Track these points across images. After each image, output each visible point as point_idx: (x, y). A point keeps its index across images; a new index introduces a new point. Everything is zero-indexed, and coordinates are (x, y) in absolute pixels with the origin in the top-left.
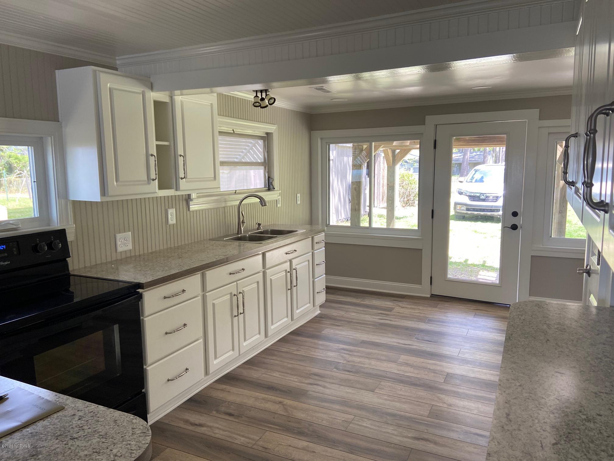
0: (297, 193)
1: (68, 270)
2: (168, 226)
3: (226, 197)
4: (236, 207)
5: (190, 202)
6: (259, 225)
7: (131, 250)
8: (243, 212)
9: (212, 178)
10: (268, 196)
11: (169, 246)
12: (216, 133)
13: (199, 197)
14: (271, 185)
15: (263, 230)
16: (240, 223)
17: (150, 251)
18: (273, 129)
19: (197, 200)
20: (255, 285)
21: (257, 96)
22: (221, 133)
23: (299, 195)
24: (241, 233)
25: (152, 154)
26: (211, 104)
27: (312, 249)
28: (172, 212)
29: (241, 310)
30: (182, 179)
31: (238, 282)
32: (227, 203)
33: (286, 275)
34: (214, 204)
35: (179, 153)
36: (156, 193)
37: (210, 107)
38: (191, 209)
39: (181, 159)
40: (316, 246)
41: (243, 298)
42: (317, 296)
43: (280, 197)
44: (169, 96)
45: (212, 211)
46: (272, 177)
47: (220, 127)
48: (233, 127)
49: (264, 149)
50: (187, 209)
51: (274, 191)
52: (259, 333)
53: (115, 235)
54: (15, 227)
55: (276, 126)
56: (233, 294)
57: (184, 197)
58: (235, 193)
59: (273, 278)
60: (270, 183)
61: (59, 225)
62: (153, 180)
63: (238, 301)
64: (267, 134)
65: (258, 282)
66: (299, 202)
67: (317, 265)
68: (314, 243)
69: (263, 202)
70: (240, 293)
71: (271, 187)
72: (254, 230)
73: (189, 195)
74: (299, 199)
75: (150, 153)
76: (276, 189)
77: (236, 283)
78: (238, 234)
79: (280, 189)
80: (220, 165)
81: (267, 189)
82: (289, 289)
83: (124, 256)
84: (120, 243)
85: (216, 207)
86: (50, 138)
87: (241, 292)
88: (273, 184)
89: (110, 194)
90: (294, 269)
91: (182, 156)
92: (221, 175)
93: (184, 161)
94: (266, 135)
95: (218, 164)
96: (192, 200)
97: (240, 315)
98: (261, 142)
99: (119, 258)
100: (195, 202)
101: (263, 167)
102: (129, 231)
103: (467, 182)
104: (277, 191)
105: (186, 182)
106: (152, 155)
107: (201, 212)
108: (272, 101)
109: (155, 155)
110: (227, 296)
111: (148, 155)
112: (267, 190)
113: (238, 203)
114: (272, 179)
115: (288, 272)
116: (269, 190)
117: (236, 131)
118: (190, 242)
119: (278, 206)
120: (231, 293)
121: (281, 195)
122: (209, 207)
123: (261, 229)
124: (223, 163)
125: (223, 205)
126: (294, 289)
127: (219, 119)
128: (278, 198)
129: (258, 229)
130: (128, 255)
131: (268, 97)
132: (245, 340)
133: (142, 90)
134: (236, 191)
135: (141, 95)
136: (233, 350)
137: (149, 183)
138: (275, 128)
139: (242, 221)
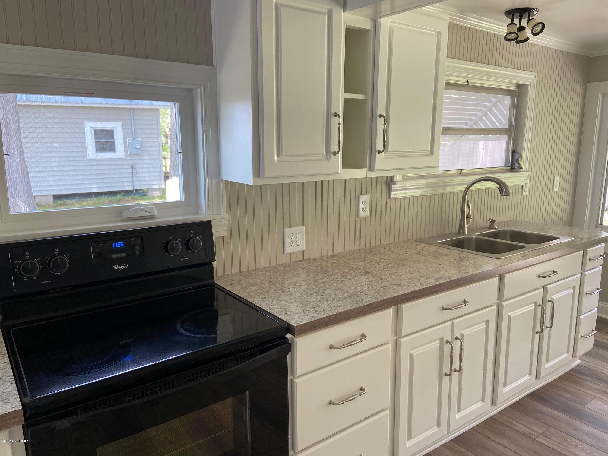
0: (555, 175)
1: (212, 278)
2: (358, 220)
3: (447, 179)
4: (459, 194)
5: (393, 186)
6: (493, 222)
7: (303, 251)
8: (470, 203)
9: (427, 151)
10: (511, 179)
11: (358, 247)
12: (441, 85)
13: (406, 179)
14: (516, 164)
15: (498, 231)
16: (464, 218)
17: (330, 253)
18: (530, 78)
19: (403, 184)
20: (483, 326)
21: (512, 23)
22: (449, 85)
23: (557, 178)
24: (464, 234)
25: (335, 113)
26: (439, 33)
27: (582, 269)
28: (365, 199)
29: (456, 366)
30: (379, 152)
31: (455, 321)
32: (446, 188)
33: (535, 310)
34: (428, 189)
35: (379, 113)
36: (339, 174)
37: (436, 39)
38: (392, 196)
39: (380, 122)
40: (589, 265)
41: (461, 348)
42: (580, 341)
43: (528, 181)
44: (372, 19)
45: (424, 199)
46: (519, 152)
47: (448, 75)
48: (466, 75)
49: (510, 110)
50: (388, 195)
51: (520, 172)
52: (483, 400)
53: (283, 230)
54: (148, 214)
55: (535, 74)
56: (445, 340)
57: (384, 179)
58: (460, 173)
59: (513, 314)
60: (515, 160)
61: (207, 215)
62: (335, 154)
63: (452, 352)
64: (519, 86)
65: (487, 322)
66: (556, 189)
67: (587, 294)
68: (586, 259)
69: (503, 189)
70: (457, 338)
71: (517, 165)
72: (483, 228)
73: (392, 178)
74: (557, 184)
75: (333, 111)
76: (524, 169)
77: (451, 322)
78: (459, 233)
79: (530, 170)
80: (442, 134)
81: (509, 168)
82: (537, 333)
83: (293, 259)
84: (290, 241)
85: (430, 193)
86: (199, 89)
87: (459, 337)
88: (520, 162)
89: (266, 174)
90: (549, 301)
91: (383, 116)
92: (441, 148)
93: (385, 124)
94: (516, 89)
95: (438, 130)
96: (395, 184)
97: (453, 373)
98: (507, 100)
99: (287, 261)
100: (400, 186)
101: (506, 137)
102: (303, 225)
104: (525, 171)
105: (386, 157)
106: (336, 115)
107: (407, 200)
108: (538, 29)
109: (341, 115)
110: (435, 343)
111: (330, 115)
112: (509, 170)
113: (463, 188)
114: (518, 153)
115: (539, 306)
116: (512, 169)
117: (471, 82)
118: (387, 242)
119: (524, 193)
120: (442, 339)
121: (529, 177)
122: (419, 194)
123: (495, 229)
124: (446, 131)
125: (441, 191)
126: (546, 331)
127: (447, 64)
128: (526, 182)
129: (490, 228)
130: (300, 258)
131: (532, 23)
132: (459, 410)
133: (329, 7)
134: (462, 170)
135: (326, 16)
136: (439, 425)
137: (328, 158)
138: (533, 77)
139: (467, 215)
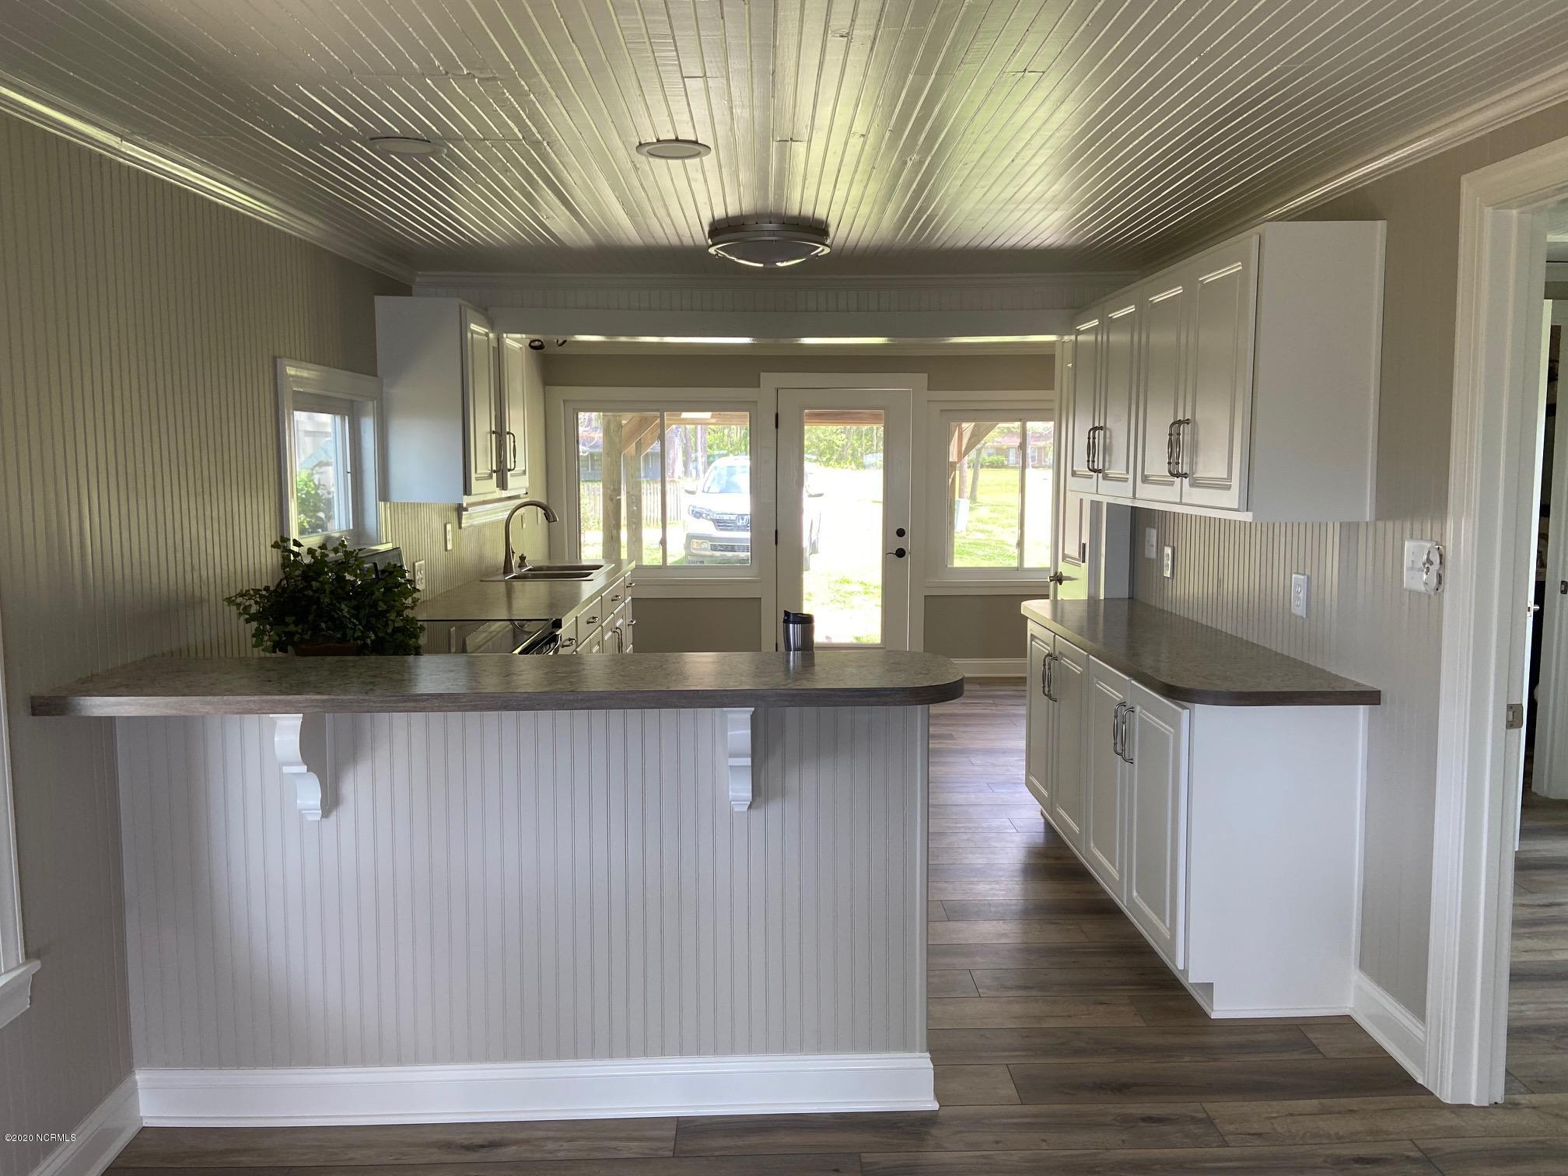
5: (463, 513)
6: (522, 557)
7: (425, 590)
24: (511, 571)
28: (449, 530)
38: (462, 526)
53: (415, 565)
78: (506, 571)
84: (418, 578)
86: (371, 403)
91: (511, 434)
103: (703, 491)
137: (491, 477)
